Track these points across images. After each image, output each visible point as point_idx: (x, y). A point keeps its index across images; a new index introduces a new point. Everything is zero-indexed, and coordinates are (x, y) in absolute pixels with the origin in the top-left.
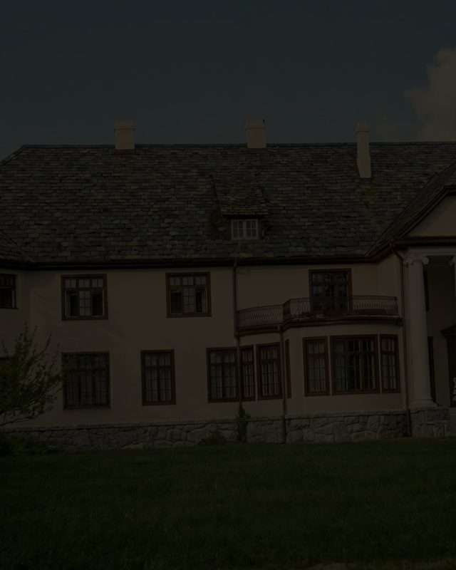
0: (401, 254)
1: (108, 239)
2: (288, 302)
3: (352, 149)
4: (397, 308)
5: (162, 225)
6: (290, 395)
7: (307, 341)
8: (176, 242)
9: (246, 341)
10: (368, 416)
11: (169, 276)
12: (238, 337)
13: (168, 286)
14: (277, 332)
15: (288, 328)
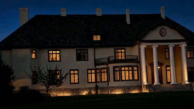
0: (139, 45)
1: (60, 40)
2: (109, 57)
3: (125, 16)
4: (138, 59)
5: (75, 36)
6: (110, 81)
7: (114, 67)
8: (79, 41)
9: (97, 67)
10: (131, 87)
11: (77, 50)
12: (95, 66)
13: (77, 53)
14: (105, 65)
15: (109, 64)
